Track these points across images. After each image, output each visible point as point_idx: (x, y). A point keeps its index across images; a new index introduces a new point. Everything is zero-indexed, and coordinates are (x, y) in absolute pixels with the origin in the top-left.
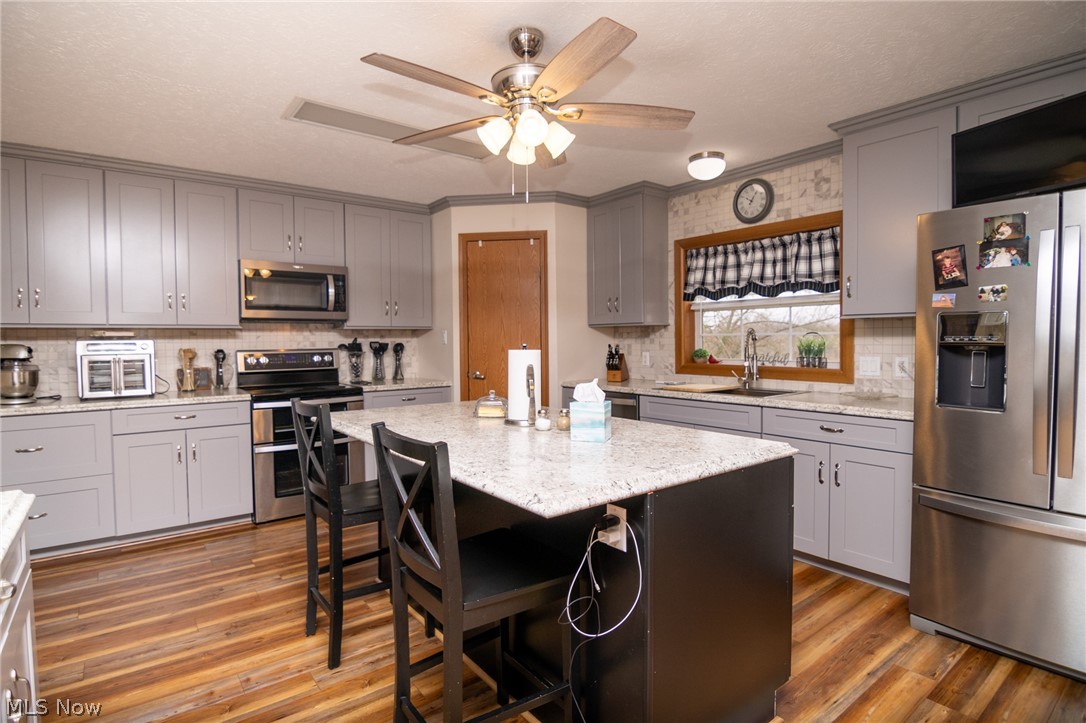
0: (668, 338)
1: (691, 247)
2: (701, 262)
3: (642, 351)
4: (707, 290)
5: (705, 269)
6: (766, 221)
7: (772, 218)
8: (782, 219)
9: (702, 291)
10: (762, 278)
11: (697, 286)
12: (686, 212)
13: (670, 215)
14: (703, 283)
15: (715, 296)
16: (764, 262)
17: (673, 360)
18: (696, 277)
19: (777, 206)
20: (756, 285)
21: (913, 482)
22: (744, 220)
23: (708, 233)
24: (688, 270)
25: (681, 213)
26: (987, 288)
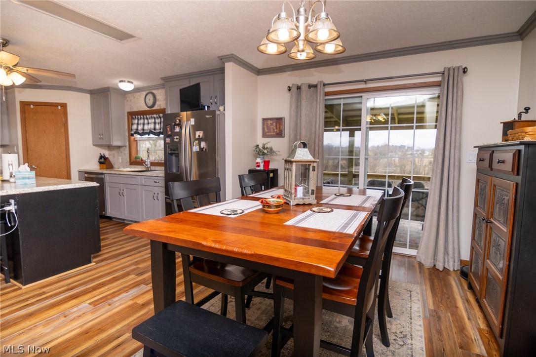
0: (127, 151)
1: (132, 115)
2: (136, 121)
3: (118, 156)
4: (139, 133)
5: (138, 124)
6: (154, 108)
7: (156, 107)
8: (159, 108)
9: (137, 132)
10: (155, 129)
11: (135, 131)
12: (131, 101)
13: (126, 101)
14: (137, 130)
15: (141, 135)
16: (155, 123)
17: (128, 160)
18: (135, 127)
19: (157, 103)
20: (152, 132)
21: (166, 195)
22: (149, 107)
23: (138, 110)
24: (132, 124)
25: (129, 101)
26: (175, 137)
